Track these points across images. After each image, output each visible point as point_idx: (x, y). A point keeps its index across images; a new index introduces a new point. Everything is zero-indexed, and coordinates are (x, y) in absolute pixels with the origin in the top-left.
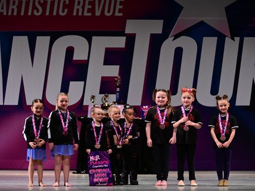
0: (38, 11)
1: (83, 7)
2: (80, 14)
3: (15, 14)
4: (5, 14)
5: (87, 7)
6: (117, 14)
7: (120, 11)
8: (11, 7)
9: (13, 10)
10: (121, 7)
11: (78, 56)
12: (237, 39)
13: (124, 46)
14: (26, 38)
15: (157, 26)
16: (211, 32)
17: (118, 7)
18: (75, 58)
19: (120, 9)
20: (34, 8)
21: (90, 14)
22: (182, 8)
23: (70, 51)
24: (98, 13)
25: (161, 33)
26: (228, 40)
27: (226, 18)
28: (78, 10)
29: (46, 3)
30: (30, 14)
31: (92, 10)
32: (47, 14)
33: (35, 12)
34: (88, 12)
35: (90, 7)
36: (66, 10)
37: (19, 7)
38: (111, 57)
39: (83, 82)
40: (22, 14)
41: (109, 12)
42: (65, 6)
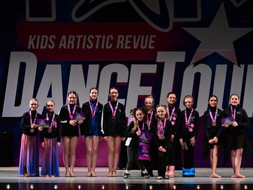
0: (90, 46)
1: (124, 42)
2: (122, 47)
3: (73, 47)
4: (65, 48)
5: (127, 42)
6: (150, 47)
7: (152, 45)
8: (69, 42)
9: (71, 44)
10: (153, 42)
11: (121, 79)
12: (243, 66)
13: (155, 72)
14: (81, 66)
15: (181, 57)
16: (222, 61)
17: (151, 42)
18: (118, 81)
19: (152, 44)
20: (87, 43)
21: (129, 48)
22: (200, 42)
23: (114, 76)
24: (135, 47)
25: (184, 61)
26: (235, 67)
27: (234, 50)
28: (120, 44)
29: (96, 39)
30: (84, 47)
31: (131, 45)
32: (97, 47)
33: (88, 45)
34: (128, 46)
35: (130, 42)
36: (111, 45)
37: (76, 42)
38: (146, 80)
39: (124, 100)
40: (78, 47)
41: (144, 45)
42: (110, 41)
